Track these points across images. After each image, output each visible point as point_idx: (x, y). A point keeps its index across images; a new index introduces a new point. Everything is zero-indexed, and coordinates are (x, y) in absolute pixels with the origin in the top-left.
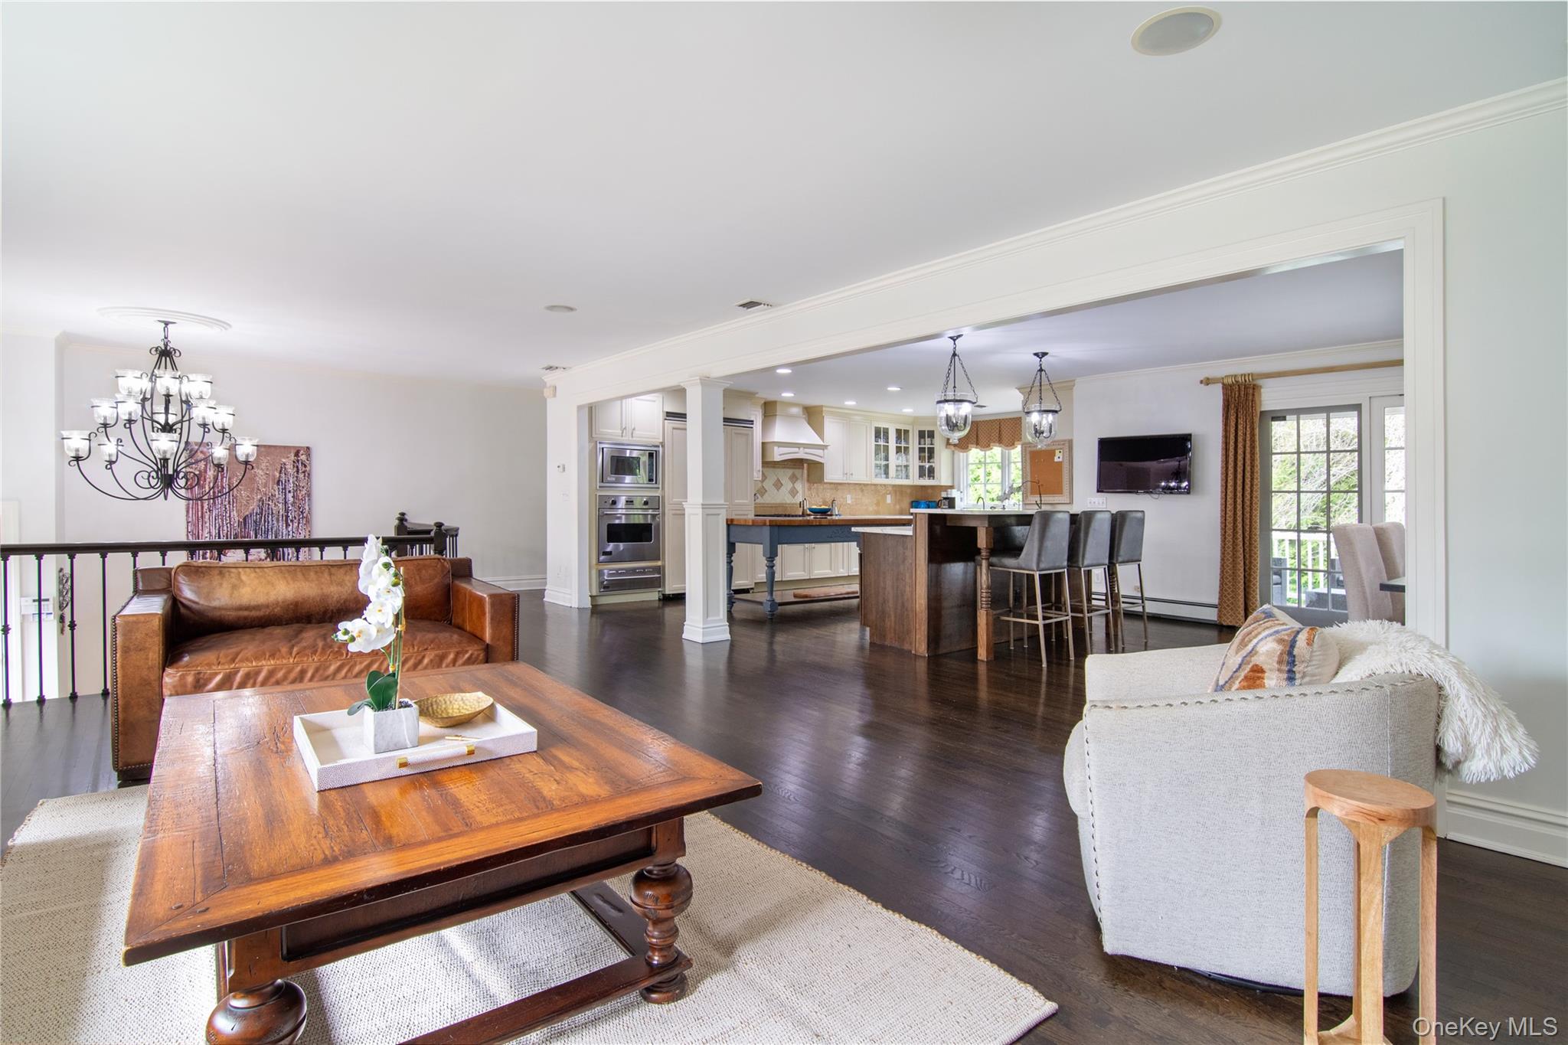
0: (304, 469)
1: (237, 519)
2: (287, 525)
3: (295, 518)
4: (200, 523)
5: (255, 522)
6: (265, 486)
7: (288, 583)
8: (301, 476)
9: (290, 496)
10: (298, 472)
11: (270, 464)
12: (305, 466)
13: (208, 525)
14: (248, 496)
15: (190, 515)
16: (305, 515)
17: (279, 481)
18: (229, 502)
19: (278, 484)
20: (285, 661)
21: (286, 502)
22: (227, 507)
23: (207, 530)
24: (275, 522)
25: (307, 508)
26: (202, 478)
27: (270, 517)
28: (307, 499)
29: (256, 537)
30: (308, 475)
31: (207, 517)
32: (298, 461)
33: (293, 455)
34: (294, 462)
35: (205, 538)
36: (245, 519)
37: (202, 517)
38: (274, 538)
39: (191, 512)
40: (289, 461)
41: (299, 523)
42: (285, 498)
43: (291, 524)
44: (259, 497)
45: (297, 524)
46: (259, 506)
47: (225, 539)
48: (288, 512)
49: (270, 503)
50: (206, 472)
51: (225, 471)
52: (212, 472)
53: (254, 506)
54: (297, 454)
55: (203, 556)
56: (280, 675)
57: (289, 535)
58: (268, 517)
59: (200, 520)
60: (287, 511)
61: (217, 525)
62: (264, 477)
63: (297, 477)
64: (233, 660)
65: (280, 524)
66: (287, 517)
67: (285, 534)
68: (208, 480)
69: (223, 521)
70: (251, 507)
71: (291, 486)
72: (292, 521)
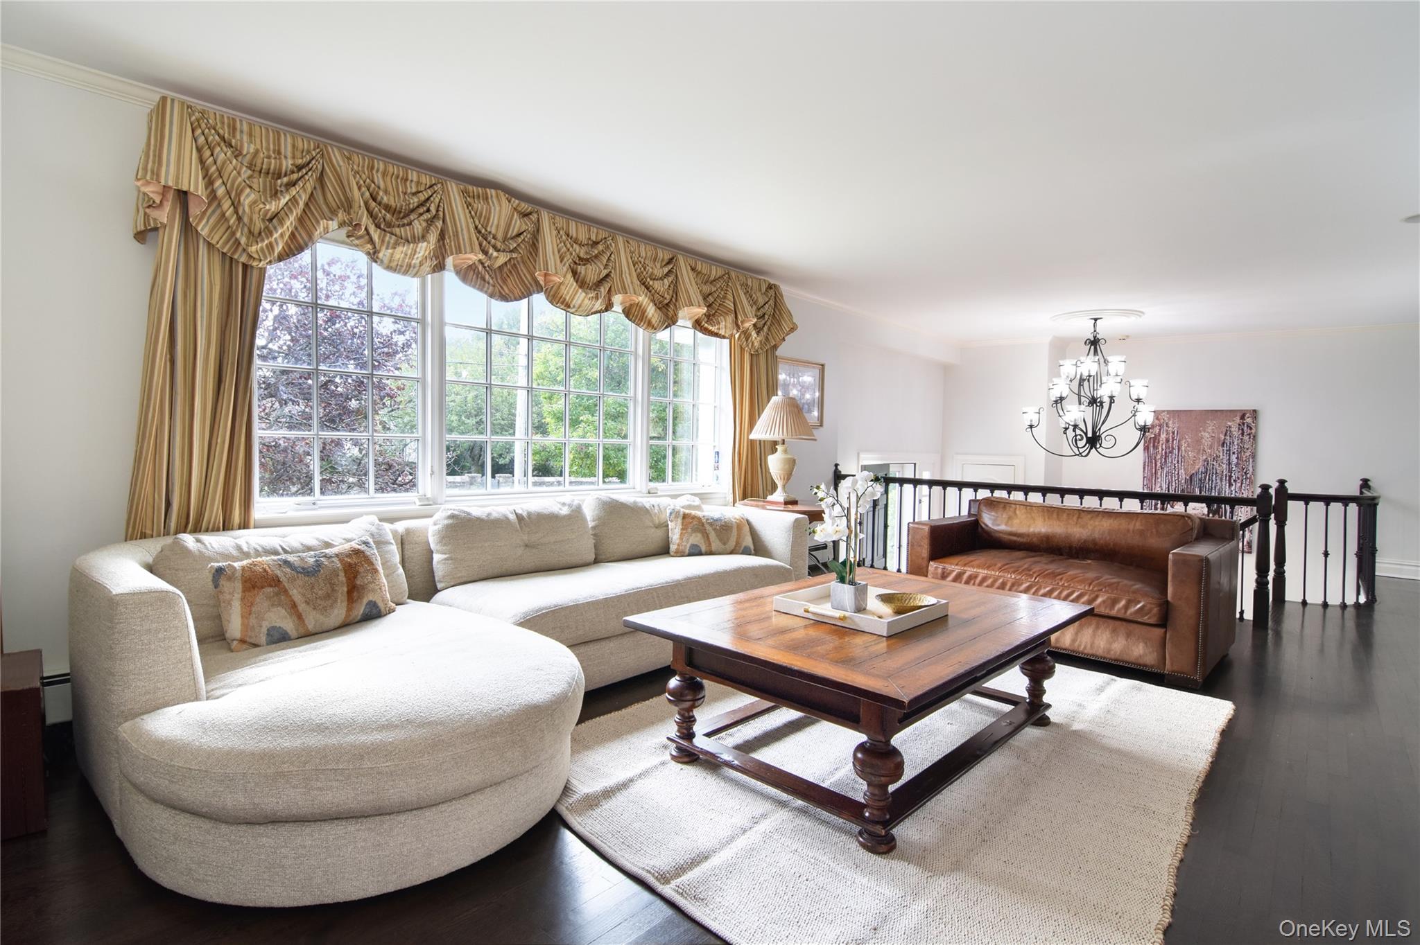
0: (1249, 431)
1: (1184, 477)
2: (1230, 485)
3: (1238, 478)
4: (1154, 479)
5: (1200, 480)
6: (1211, 447)
7: (1045, 520)
8: (1246, 438)
9: (1234, 458)
10: (1243, 434)
11: (1216, 428)
12: (1251, 429)
13: (1159, 480)
14: (1195, 457)
15: (1146, 471)
16: (1248, 476)
17: (1223, 443)
18: (1178, 462)
19: (1223, 446)
20: (993, 573)
21: (1229, 463)
22: (1176, 465)
23: (1159, 485)
24: (1218, 481)
25: (1251, 469)
26: (1157, 441)
27: (1214, 476)
28: (1251, 460)
29: (1200, 493)
30: (1254, 438)
31: (1159, 474)
32: (1244, 424)
33: (1238, 418)
34: (1239, 425)
35: (1157, 490)
36: (1191, 477)
37: (1155, 473)
38: (1217, 494)
39: (1146, 469)
40: (1234, 425)
41: (1242, 484)
42: (1229, 459)
43: (1234, 484)
44: (1204, 457)
45: (1240, 484)
46: (1204, 466)
47: (1173, 492)
48: (1232, 473)
49: (1215, 463)
50: (1160, 435)
51: (1176, 434)
52: (1165, 435)
53: (1199, 466)
54: (1243, 417)
55: (1155, 506)
56: (990, 581)
57: (1231, 494)
58: (1212, 476)
59: (1154, 476)
60: (1230, 471)
61: (1167, 481)
62: (1210, 439)
63: (1242, 439)
64: (965, 565)
65: (1224, 483)
66: (1230, 477)
67: (1227, 492)
68: (1161, 442)
69: (1172, 478)
70: (1198, 467)
71: (1235, 448)
72: (1235, 481)
